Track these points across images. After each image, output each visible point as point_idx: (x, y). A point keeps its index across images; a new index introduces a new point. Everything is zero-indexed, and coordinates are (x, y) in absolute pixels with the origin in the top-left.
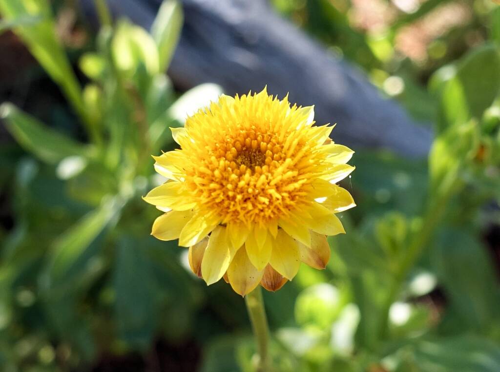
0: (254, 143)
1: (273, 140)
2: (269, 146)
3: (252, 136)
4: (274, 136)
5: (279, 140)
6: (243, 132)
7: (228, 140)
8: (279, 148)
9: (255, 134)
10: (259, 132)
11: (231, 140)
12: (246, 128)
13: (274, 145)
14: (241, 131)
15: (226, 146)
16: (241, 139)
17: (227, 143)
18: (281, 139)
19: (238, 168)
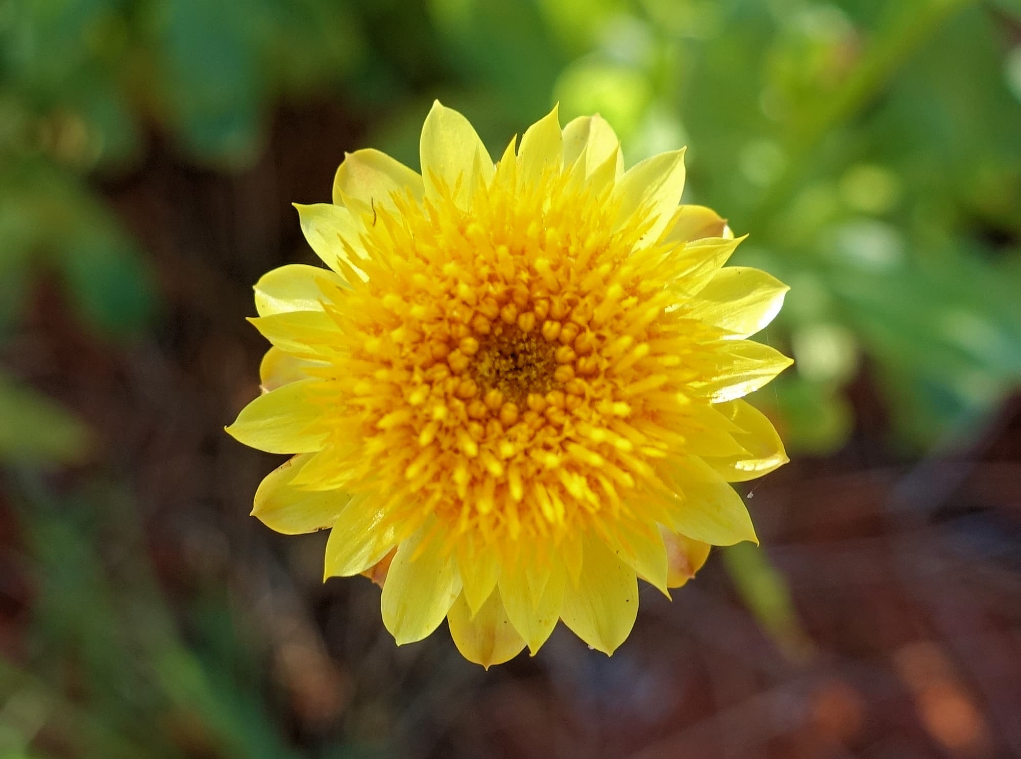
0: (527, 322)
1: (579, 319)
2: (567, 333)
3: (521, 301)
4: (582, 302)
5: (595, 318)
6: (497, 290)
7: (456, 314)
8: (596, 343)
9: (529, 296)
10: (541, 288)
11: (463, 313)
12: (504, 277)
13: (581, 330)
14: (491, 289)
15: (448, 332)
16: (490, 309)
17: (452, 321)
18: (600, 314)
19: (482, 397)
